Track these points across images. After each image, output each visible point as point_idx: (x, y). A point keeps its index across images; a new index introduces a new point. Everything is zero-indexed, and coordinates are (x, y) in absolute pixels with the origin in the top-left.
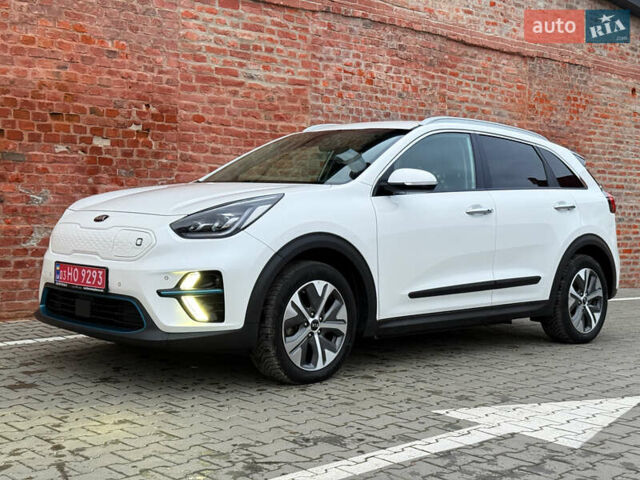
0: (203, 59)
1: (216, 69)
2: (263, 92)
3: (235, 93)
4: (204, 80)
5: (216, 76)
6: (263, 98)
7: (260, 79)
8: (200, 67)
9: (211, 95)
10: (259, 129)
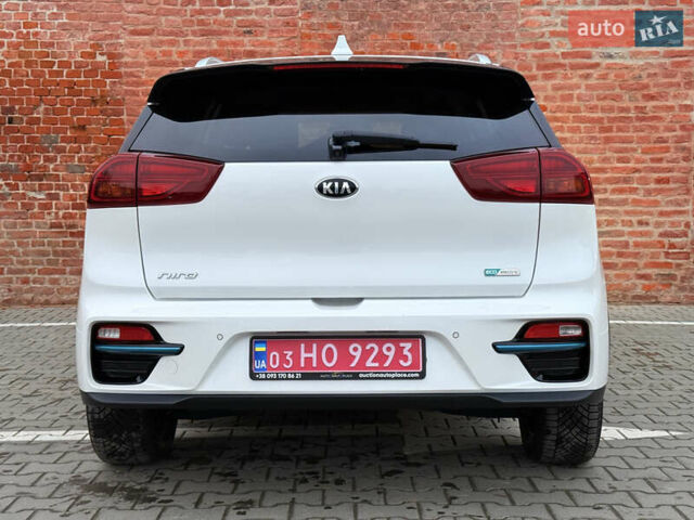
0: (547, 45)
1: (563, 54)
2: (625, 71)
3: (587, 76)
4: (546, 67)
5: (562, 61)
6: (626, 78)
7: (622, 57)
8: (543, 54)
9: (557, 82)
10: (622, 111)
